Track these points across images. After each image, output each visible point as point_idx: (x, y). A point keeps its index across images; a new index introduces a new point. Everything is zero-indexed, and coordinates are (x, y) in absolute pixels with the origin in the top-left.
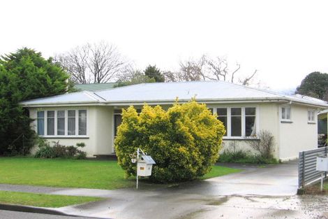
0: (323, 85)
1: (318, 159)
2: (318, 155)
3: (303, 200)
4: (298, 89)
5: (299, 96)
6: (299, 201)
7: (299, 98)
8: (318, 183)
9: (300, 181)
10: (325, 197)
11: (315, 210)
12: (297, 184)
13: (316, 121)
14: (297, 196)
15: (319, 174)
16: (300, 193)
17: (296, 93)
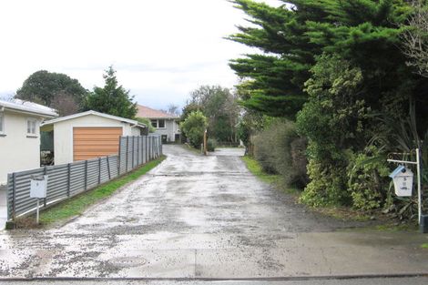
0: (51, 88)
1: (33, 183)
2: (32, 177)
3: (13, 235)
4: (18, 92)
5: (19, 101)
6: (7, 237)
7: (19, 104)
8: (34, 214)
9: (9, 211)
10: (41, 231)
11: (27, 248)
12: (6, 216)
13: (38, 134)
14: (5, 231)
15: (34, 202)
16: (9, 227)
17: (16, 97)
